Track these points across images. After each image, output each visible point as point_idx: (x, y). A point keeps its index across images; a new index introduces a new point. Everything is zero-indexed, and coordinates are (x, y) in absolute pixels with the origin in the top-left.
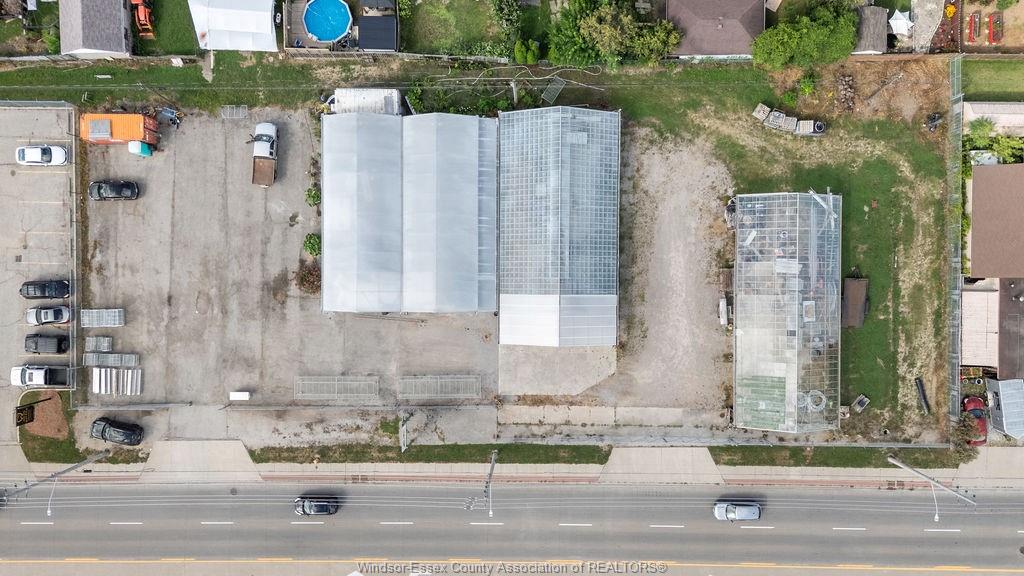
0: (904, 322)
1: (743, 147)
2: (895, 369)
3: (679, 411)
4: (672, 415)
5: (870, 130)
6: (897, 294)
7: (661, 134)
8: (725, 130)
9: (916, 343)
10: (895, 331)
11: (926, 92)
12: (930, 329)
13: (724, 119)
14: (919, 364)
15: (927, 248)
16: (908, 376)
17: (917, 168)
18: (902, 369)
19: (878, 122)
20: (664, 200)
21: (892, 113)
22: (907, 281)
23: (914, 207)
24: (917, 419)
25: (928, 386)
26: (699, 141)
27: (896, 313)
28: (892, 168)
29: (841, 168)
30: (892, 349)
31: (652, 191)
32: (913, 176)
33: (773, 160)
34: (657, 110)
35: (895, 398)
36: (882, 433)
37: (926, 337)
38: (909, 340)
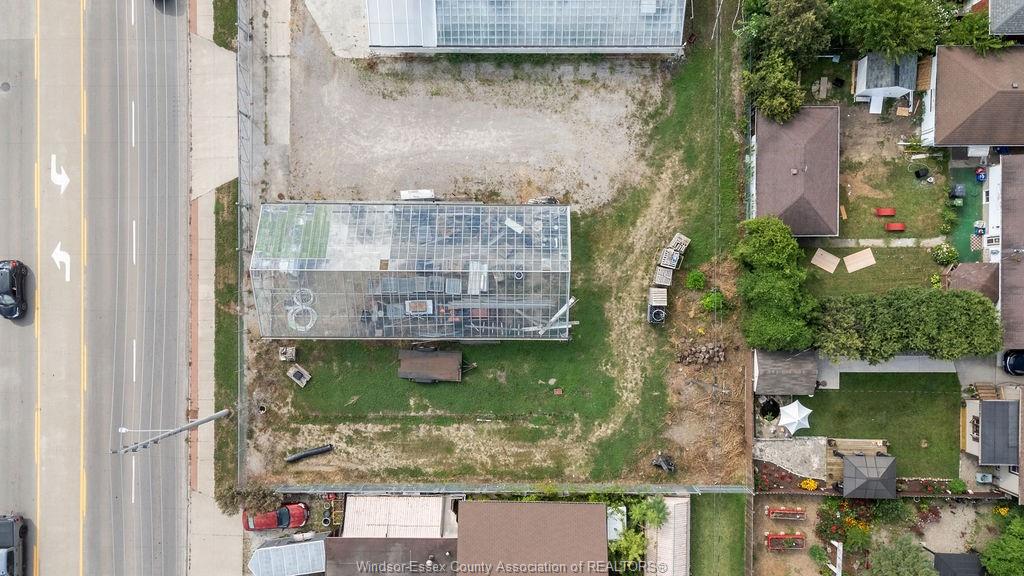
0: (405, 431)
1: (633, 224)
2: (344, 419)
3: (287, 141)
4: (281, 132)
5: (654, 386)
6: (441, 421)
7: (652, 116)
8: (657, 200)
9: (379, 446)
10: (394, 420)
11: (703, 455)
12: (395, 464)
13: (671, 198)
14: (351, 450)
15: (501, 458)
16: (335, 437)
17: (605, 445)
18: (344, 429)
19: (665, 395)
20: (566, 120)
21: (676, 413)
22: (453, 432)
23: (554, 442)
24: (280, 448)
25: (322, 460)
26: (642, 167)
27: (417, 421)
28: (604, 414)
29: (606, 348)
30: (371, 415)
31: (577, 105)
32: (594, 440)
33: (615, 262)
34: (685, 110)
35: (306, 420)
36: (262, 404)
37: (386, 457)
38: (383, 436)
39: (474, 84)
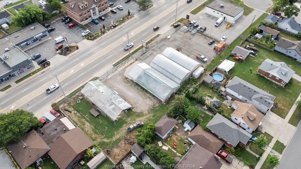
0: (82, 118)
1: (139, 118)
2: (77, 111)
6: (87, 121)
7: (154, 107)
8: (144, 117)
9: (76, 117)
10: (82, 116)
12: (76, 121)
13: (147, 118)
14: (73, 115)
15: (89, 132)
16: (73, 112)
18: (75, 112)
19: (119, 143)
21: (118, 147)
22: (87, 123)
23: (98, 136)
24: (66, 107)
25: (68, 113)
26: (147, 112)
27: (85, 118)
28: (108, 138)
29: (118, 130)
30: (80, 113)
32: (103, 140)
33: (131, 120)
34: (159, 110)
35: (73, 107)
36: (71, 101)
37: (76, 119)
38: (79, 116)
39: (136, 88)
